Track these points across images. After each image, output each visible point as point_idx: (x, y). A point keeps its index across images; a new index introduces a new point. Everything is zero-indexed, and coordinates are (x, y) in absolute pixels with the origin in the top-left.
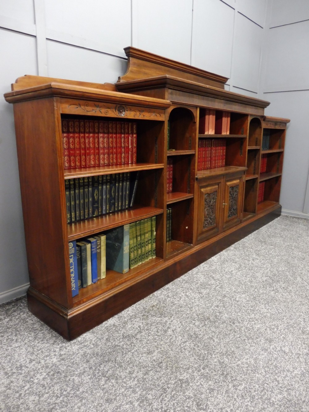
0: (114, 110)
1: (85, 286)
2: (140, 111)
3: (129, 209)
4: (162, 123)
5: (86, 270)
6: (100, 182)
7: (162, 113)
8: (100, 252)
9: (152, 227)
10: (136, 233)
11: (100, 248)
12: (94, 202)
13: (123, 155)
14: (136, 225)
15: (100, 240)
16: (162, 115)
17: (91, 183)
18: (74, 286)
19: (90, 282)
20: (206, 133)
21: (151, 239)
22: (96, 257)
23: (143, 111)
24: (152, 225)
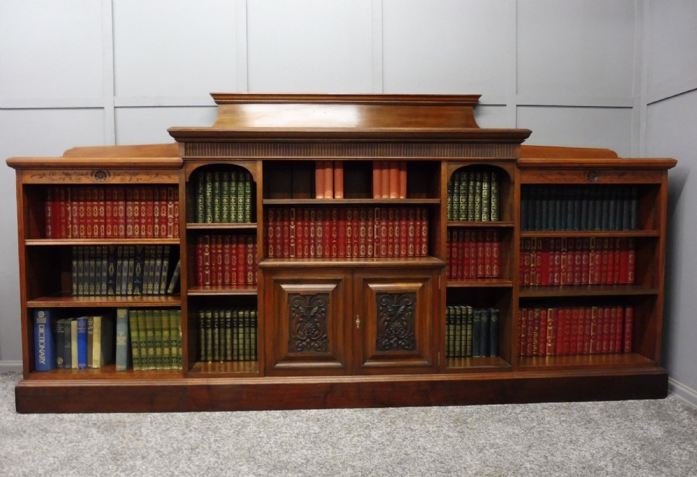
0: (90, 177)
1: (67, 366)
2: (130, 174)
3: (167, 295)
4: (176, 186)
5: (70, 349)
6: (119, 256)
7: (173, 174)
8: (92, 335)
9: (177, 324)
10: (145, 325)
11: (92, 330)
12: (108, 277)
13: (157, 226)
14: (145, 315)
15: (92, 320)
16: (172, 177)
17: (105, 256)
18: (44, 360)
19: (75, 364)
20: (319, 197)
21: (176, 341)
22: (85, 339)
23: (137, 174)
24: (177, 321)
